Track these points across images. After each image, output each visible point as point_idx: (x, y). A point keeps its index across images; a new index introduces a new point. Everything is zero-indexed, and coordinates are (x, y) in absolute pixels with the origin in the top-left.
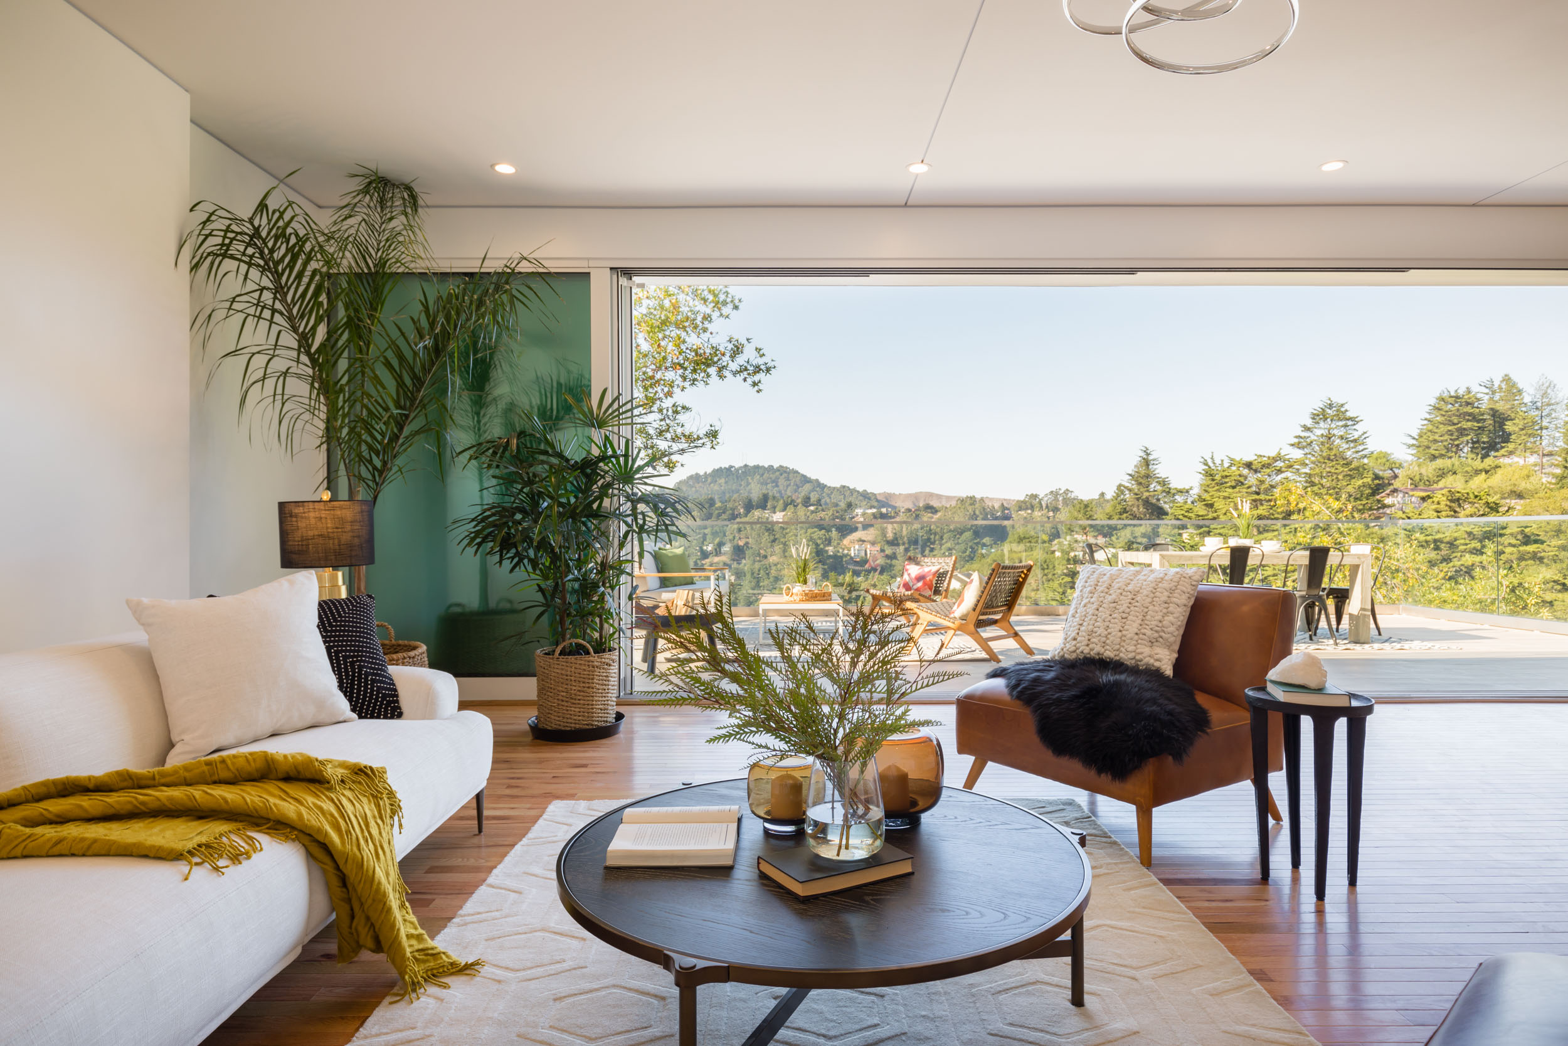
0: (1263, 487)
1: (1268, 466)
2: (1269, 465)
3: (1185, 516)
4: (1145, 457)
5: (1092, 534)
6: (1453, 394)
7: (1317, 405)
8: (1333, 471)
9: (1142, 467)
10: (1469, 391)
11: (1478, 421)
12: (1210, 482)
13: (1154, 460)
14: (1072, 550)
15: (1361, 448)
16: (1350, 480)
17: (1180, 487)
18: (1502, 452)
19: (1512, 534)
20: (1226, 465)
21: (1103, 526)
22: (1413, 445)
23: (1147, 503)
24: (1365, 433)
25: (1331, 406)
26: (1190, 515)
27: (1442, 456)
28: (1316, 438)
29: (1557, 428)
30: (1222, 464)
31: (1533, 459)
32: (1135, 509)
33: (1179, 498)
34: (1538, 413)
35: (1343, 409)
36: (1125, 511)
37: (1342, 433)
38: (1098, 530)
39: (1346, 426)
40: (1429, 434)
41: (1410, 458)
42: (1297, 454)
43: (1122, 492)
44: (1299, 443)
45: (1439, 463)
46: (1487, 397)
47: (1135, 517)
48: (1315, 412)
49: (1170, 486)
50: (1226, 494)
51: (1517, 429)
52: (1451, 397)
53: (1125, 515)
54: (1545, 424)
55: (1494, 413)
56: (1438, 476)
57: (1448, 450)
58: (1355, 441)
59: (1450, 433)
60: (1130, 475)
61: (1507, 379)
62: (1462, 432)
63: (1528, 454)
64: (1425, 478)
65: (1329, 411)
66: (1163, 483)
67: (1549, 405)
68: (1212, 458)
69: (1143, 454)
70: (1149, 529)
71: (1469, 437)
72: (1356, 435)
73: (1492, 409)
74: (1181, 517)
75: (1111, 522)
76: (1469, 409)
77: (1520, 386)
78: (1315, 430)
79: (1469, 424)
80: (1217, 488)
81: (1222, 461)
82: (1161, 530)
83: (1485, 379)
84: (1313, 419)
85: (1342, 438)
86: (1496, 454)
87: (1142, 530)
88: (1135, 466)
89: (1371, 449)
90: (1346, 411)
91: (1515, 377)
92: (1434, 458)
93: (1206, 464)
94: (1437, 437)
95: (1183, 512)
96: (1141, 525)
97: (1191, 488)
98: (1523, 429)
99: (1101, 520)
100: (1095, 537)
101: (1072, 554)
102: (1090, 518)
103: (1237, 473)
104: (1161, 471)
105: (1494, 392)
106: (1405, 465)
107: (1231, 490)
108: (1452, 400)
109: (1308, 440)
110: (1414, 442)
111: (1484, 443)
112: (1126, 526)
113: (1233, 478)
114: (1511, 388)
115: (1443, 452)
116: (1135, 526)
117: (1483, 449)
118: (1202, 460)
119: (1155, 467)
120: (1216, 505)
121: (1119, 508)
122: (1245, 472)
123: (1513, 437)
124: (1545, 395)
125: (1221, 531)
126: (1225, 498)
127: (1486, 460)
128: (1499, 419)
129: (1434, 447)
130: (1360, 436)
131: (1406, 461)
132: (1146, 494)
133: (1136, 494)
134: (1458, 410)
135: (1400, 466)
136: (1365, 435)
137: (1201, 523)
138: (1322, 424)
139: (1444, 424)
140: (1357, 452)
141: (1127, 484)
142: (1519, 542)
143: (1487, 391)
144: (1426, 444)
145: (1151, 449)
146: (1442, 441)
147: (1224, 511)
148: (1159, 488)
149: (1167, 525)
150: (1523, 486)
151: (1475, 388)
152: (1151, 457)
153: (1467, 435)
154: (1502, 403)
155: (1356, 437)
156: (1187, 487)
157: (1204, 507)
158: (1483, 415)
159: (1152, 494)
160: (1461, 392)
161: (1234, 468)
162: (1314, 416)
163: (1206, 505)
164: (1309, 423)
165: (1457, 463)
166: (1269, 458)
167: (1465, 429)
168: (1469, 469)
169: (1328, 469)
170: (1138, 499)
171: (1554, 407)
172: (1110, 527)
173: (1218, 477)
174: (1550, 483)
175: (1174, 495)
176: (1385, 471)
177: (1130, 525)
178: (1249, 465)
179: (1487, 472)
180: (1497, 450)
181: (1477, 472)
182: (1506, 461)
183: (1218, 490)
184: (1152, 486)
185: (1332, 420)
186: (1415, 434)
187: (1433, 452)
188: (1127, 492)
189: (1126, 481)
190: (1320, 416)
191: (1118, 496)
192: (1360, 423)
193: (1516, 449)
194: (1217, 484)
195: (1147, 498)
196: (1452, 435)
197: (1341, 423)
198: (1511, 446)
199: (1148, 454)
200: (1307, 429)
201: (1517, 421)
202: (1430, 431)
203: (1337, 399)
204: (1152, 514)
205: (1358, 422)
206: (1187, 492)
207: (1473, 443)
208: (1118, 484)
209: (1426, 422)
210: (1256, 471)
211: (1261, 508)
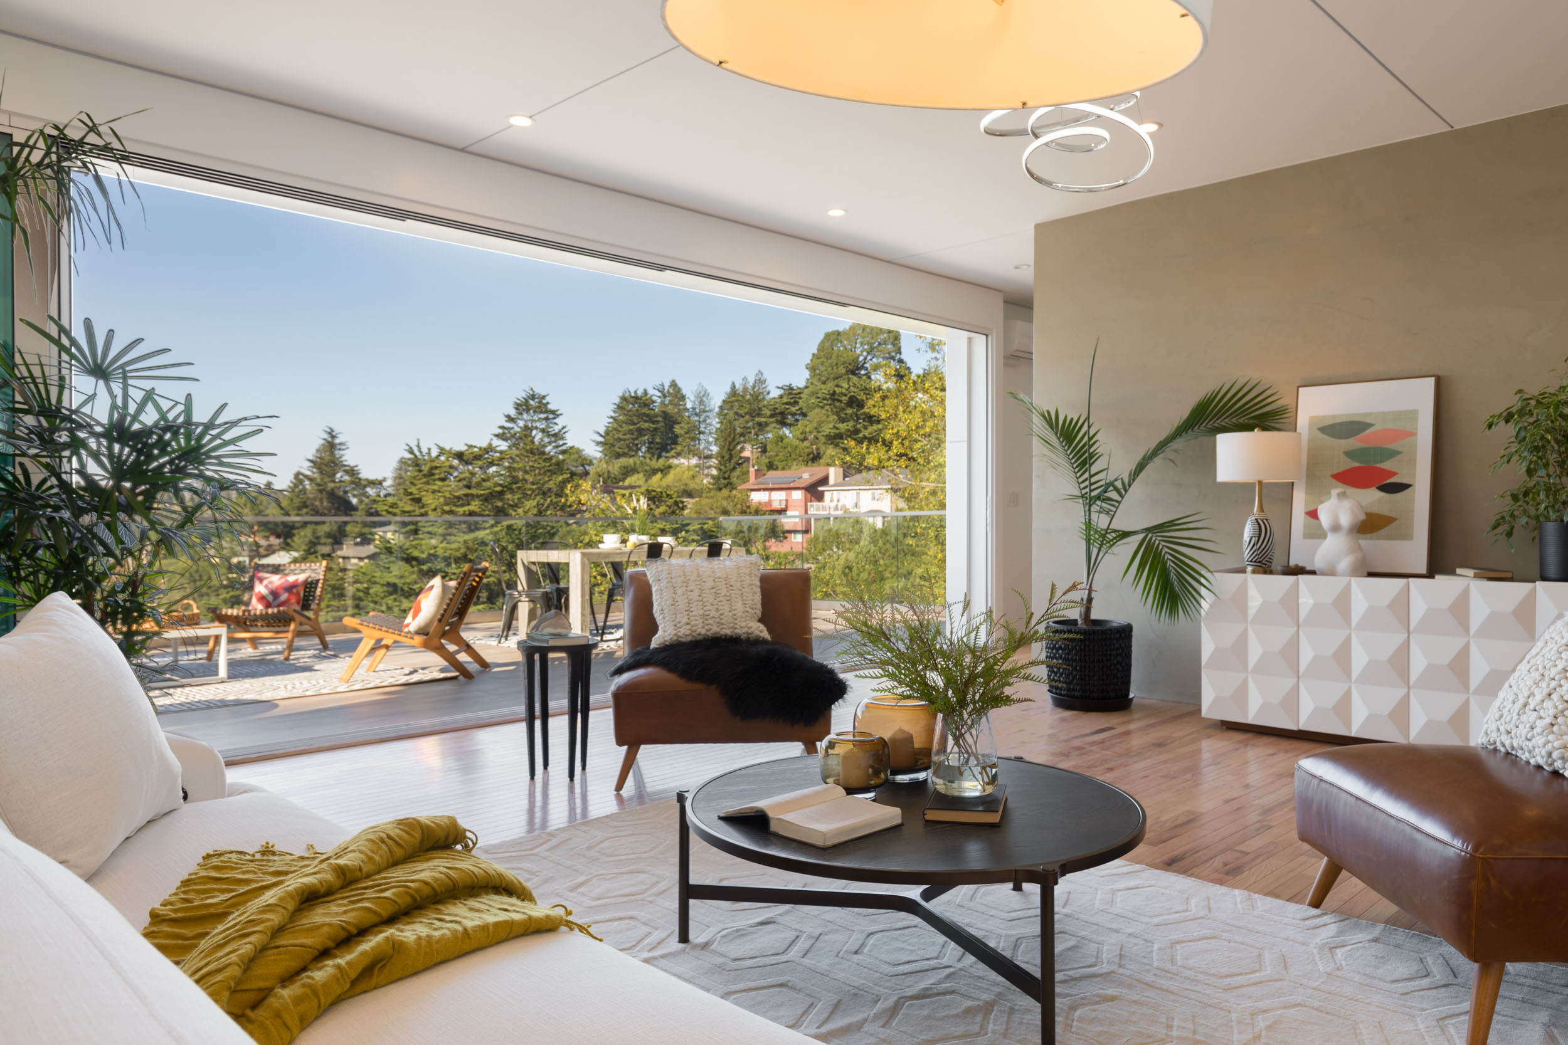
0: (474, 480)
1: (477, 457)
2: (481, 456)
3: (389, 512)
4: (330, 439)
5: (263, 534)
6: (633, 394)
7: (521, 395)
8: (536, 465)
9: (325, 451)
10: (645, 393)
11: (653, 423)
12: (416, 473)
13: (341, 444)
14: (236, 554)
15: (561, 442)
16: (551, 476)
17: (372, 477)
18: (672, 453)
19: (694, 531)
20: (434, 453)
21: (276, 524)
22: (601, 443)
23: (332, 495)
24: (564, 427)
25: (533, 397)
26: (394, 510)
27: (624, 455)
28: (519, 430)
29: (710, 433)
30: (429, 453)
31: (694, 461)
32: (317, 503)
33: (370, 491)
34: (696, 418)
35: (544, 401)
36: (304, 505)
37: (543, 426)
38: (270, 530)
39: (547, 419)
40: (614, 432)
41: (599, 455)
42: (503, 446)
43: (301, 482)
44: (504, 434)
45: (623, 461)
46: (659, 400)
47: (317, 513)
48: (518, 402)
49: (361, 476)
50: (435, 487)
51: (683, 432)
52: (632, 397)
53: (305, 510)
54: (702, 429)
55: (666, 415)
56: (623, 474)
57: (630, 449)
58: (555, 435)
59: (631, 432)
60: (311, 461)
61: (674, 384)
62: (641, 432)
63: (691, 456)
64: (613, 476)
65: (532, 402)
66: (352, 472)
67: (705, 411)
68: (418, 446)
69: (326, 436)
70: (335, 528)
71: (646, 437)
72: (557, 429)
73: (664, 412)
74: (384, 513)
75: (286, 519)
76: (645, 410)
77: (684, 392)
78: (519, 421)
79: (646, 425)
80: (424, 480)
81: (429, 449)
82: (348, 528)
83: (658, 383)
84: (516, 409)
85: (543, 431)
86: (667, 455)
87: (326, 528)
88: (318, 451)
89: (570, 444)
90: (548, 403)
91: (680, 384)
92: (618, 456)
93: (411, 452)
94: (621, 436)
95: (386, 508)
96: (324, 523)
97: (384, 480)
98: (686, 433)
99: (273, 514)
100: (267, 538)
101: (235, 560)
102: (260, 513)
103: (447, 464)
104: (349, 458)
105: (665, 396)
106: (595, 462)
107: (439, 483)
108: (632, 400)
109: (512, 431)
110: (602, 439)
111: (657, 443)
112: (305, 524)
113: (443, 470)
114: (675, 393)
115: (626, 450)
116: (317, 523)
117: (657, 449)
118: (407, 448)
119: (342, 452)
120: (424, 500)
121: (297, 501)
122: (456, 462)
123: (680, 439)
124: (701, 402)
125: (430, 529)
126: (434, 492)
127: (660, 460)
128: (670, 421)
129: (618, 445)
130: (560, 431)
131: (596, 458)
132: (331, 485)
133: (319, 485)
134: (637, 410)
135: (591, 463)
136: (565, 430)
137: (407, 519)
138: (525, 416)
139: (626, 423)
140: (557, 447)
141: (308, 473)
142: (699, 538)
143: (660, 394)
144: (611, 441)
145: (337, 430)
146: (624, 440)
147: (433, 507)
148: (347, 478)
149: (357, 522)
150: (692, 485)
151: (651, 392)
152: (337, 441)
153: (645, 435)
154: (670, 407)
155: (557, 431)
156: (380, 478)
157: (409, 502)
158: (656, 416)
159: (338, 485)
160: (640, 393)
161: (442, 458)
162: (518, 406)
163: (413, 500)
164: (513, 413)
165: (638, 462)
166: (480, 449)
167: (643, 429)
168: (647, 468)
169: (531, 464)
170: (321, 491)
171: (708, 414)
172: (284, 524)
173: (425, 469)
174: (709, 483)
175: (365, 486)
176: (577, 467)
177: (311, 523)
178: (460, 456)
179: (662, 471)
180: (668, 452)
181: (654, 472)
182: (675, 461)
183: (427, 483)
184: (338, 475)
185: (534, 412)
186: (602, 433)
187: (618, 450)
188: (307, 482)
189: (306, 469)
190: (523, 406)
191: (296, 486)
192: (560, 417)
193: (682, 451)
194: (425, 476)
195: (333, 490)
196: (633, 434)
197: (543, 416)
198: (679, 448)
199: (333, 437)
200: (510, 419)
201: (683, 425)
202: (615, 429)
203: (540, 390)
204: (338, 509)
205: (558, 416)
206: (380, 483)
207: (650, 443)
208: (295, 471)
209: (611, 420)
210: (467, 463)
211: (473, 503)
